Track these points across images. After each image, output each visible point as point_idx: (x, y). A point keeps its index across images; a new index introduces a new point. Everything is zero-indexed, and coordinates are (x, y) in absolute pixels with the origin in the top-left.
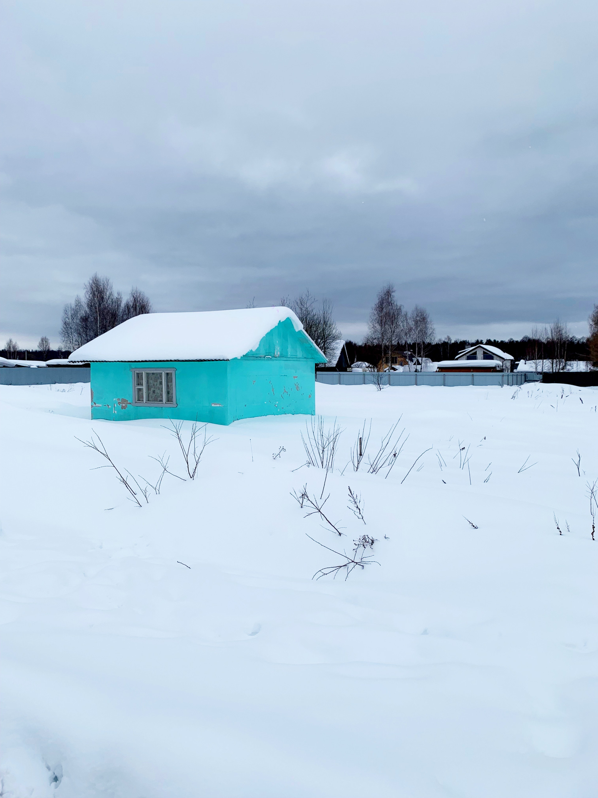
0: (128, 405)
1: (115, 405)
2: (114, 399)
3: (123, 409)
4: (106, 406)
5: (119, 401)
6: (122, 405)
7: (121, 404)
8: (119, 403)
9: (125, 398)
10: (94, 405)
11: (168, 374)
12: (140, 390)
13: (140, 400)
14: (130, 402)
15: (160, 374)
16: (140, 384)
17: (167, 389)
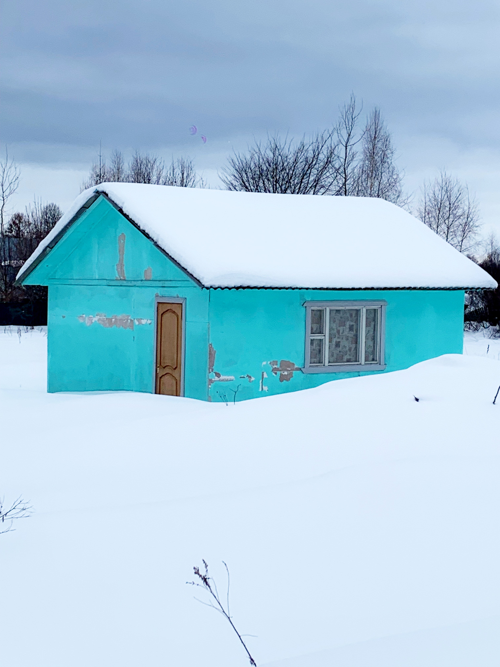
0: (294, 372)
1: (265, 373)
2: (264, 363)
3: (284, 381)
4: (243, 377)
5: (275, 366)
6: (281, 374)
7: (279, 373)
8: (275, 370)
9: (287, 360)
10: (216, 378)
11: (371, 311)
12: (318, 344)
13: (317, 362)
14: (297, 367)
15: (358, 311)
16: (318, 332)
17: (368, 339)
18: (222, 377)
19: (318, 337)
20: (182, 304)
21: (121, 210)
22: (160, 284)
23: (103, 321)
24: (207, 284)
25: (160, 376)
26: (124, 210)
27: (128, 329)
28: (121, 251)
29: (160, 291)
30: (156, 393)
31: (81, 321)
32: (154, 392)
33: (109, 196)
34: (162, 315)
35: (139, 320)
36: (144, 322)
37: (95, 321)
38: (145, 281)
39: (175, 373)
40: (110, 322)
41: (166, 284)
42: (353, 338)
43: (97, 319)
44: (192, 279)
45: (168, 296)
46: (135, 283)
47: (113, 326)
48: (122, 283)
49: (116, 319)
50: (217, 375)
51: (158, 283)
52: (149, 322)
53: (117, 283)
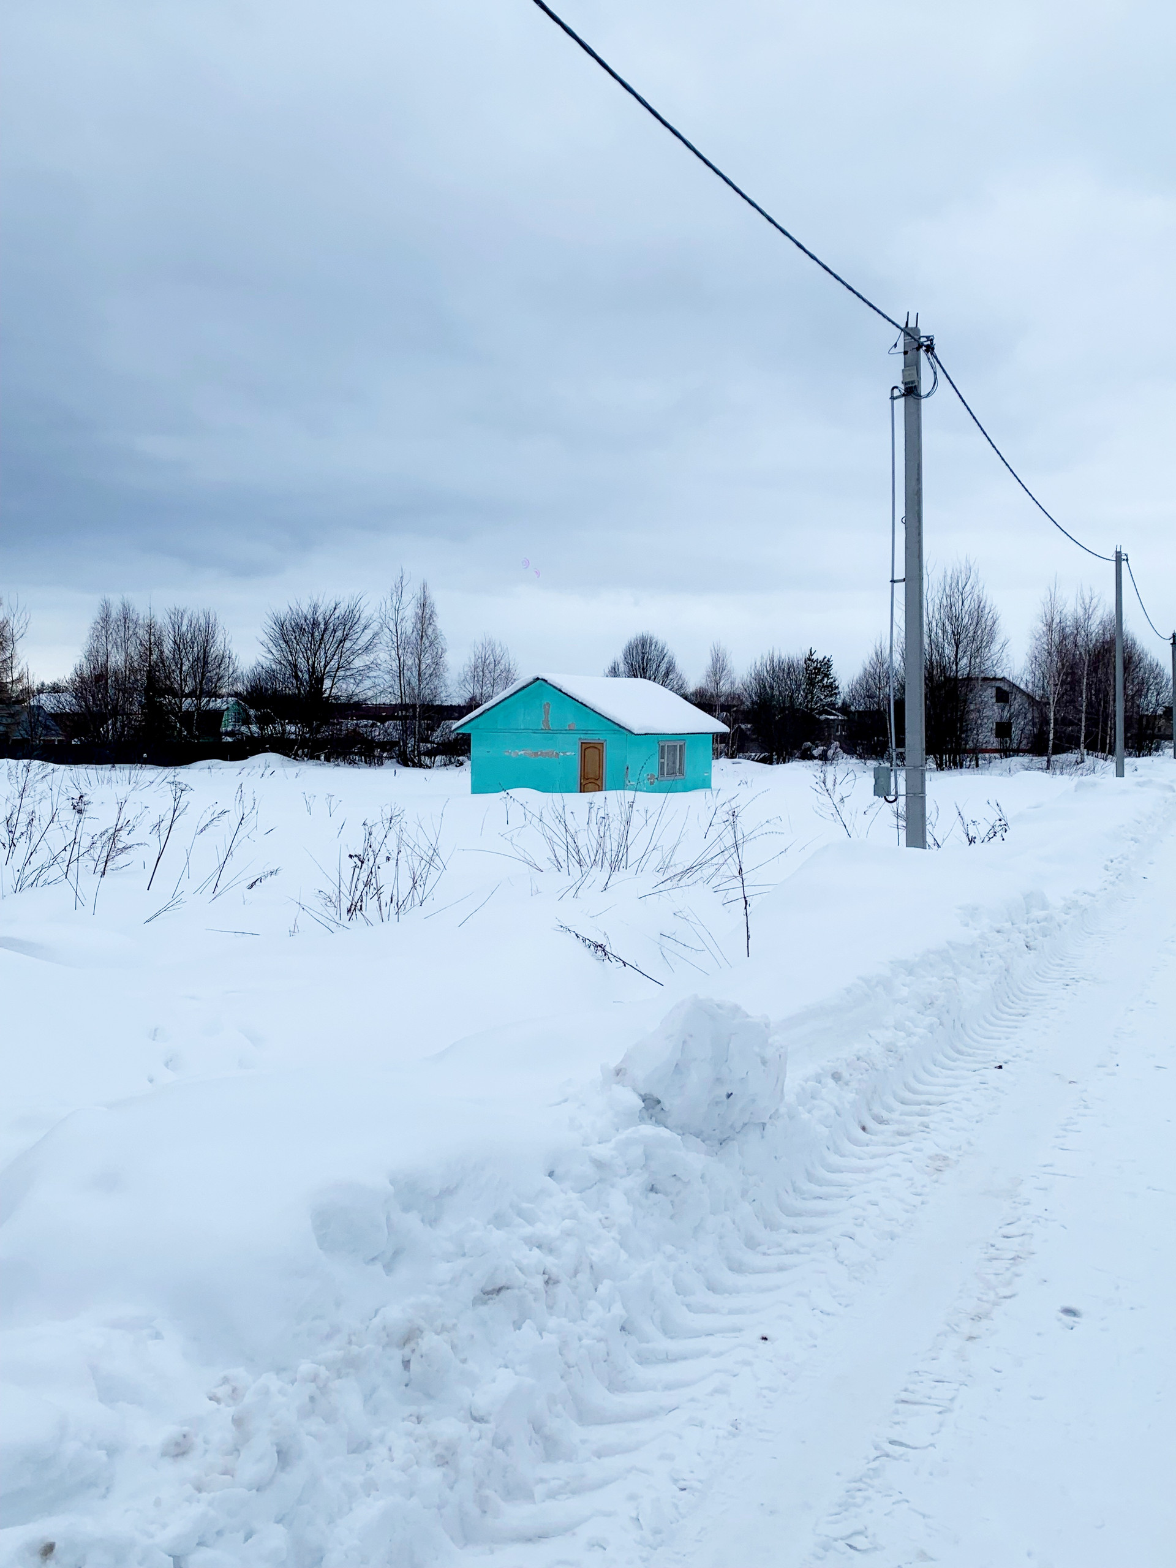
11: (681, 746)
12: (663, 764)
13: (662, 774)
14: (656, 777)
15: (675, 746)
16: (663, 757)
17: (680, 762)
18: (631, 783)
19: (663, 760)
20: (603, 744)
21: (560, 691)
22: (584, 732)
23: (530, 754)
25: (583, 784)
26: (562, 690)
27: (553, 758)
28: (547, 713)
29: (582, 736)
30: (581, 792)
31: (507, 754)
32: (579, 791)
33: (548, 681)
34: (585, 750)
35: (564, 753)
36: (568, 754)
37: (521, 754)
38: (571, 730)
39: (598, 782)
40: (536, 754)
41: (589, 732)
42: (674, 763)
43: (522, 752)
44: (617, 728)
45: (591, 738)
46: (559, 731)
47: (539, 757)
48: (546, 731)
49: (542, 753)
50: (629, 782)
51: (581, 732)
52: (573, 753)
53: (543, 731)
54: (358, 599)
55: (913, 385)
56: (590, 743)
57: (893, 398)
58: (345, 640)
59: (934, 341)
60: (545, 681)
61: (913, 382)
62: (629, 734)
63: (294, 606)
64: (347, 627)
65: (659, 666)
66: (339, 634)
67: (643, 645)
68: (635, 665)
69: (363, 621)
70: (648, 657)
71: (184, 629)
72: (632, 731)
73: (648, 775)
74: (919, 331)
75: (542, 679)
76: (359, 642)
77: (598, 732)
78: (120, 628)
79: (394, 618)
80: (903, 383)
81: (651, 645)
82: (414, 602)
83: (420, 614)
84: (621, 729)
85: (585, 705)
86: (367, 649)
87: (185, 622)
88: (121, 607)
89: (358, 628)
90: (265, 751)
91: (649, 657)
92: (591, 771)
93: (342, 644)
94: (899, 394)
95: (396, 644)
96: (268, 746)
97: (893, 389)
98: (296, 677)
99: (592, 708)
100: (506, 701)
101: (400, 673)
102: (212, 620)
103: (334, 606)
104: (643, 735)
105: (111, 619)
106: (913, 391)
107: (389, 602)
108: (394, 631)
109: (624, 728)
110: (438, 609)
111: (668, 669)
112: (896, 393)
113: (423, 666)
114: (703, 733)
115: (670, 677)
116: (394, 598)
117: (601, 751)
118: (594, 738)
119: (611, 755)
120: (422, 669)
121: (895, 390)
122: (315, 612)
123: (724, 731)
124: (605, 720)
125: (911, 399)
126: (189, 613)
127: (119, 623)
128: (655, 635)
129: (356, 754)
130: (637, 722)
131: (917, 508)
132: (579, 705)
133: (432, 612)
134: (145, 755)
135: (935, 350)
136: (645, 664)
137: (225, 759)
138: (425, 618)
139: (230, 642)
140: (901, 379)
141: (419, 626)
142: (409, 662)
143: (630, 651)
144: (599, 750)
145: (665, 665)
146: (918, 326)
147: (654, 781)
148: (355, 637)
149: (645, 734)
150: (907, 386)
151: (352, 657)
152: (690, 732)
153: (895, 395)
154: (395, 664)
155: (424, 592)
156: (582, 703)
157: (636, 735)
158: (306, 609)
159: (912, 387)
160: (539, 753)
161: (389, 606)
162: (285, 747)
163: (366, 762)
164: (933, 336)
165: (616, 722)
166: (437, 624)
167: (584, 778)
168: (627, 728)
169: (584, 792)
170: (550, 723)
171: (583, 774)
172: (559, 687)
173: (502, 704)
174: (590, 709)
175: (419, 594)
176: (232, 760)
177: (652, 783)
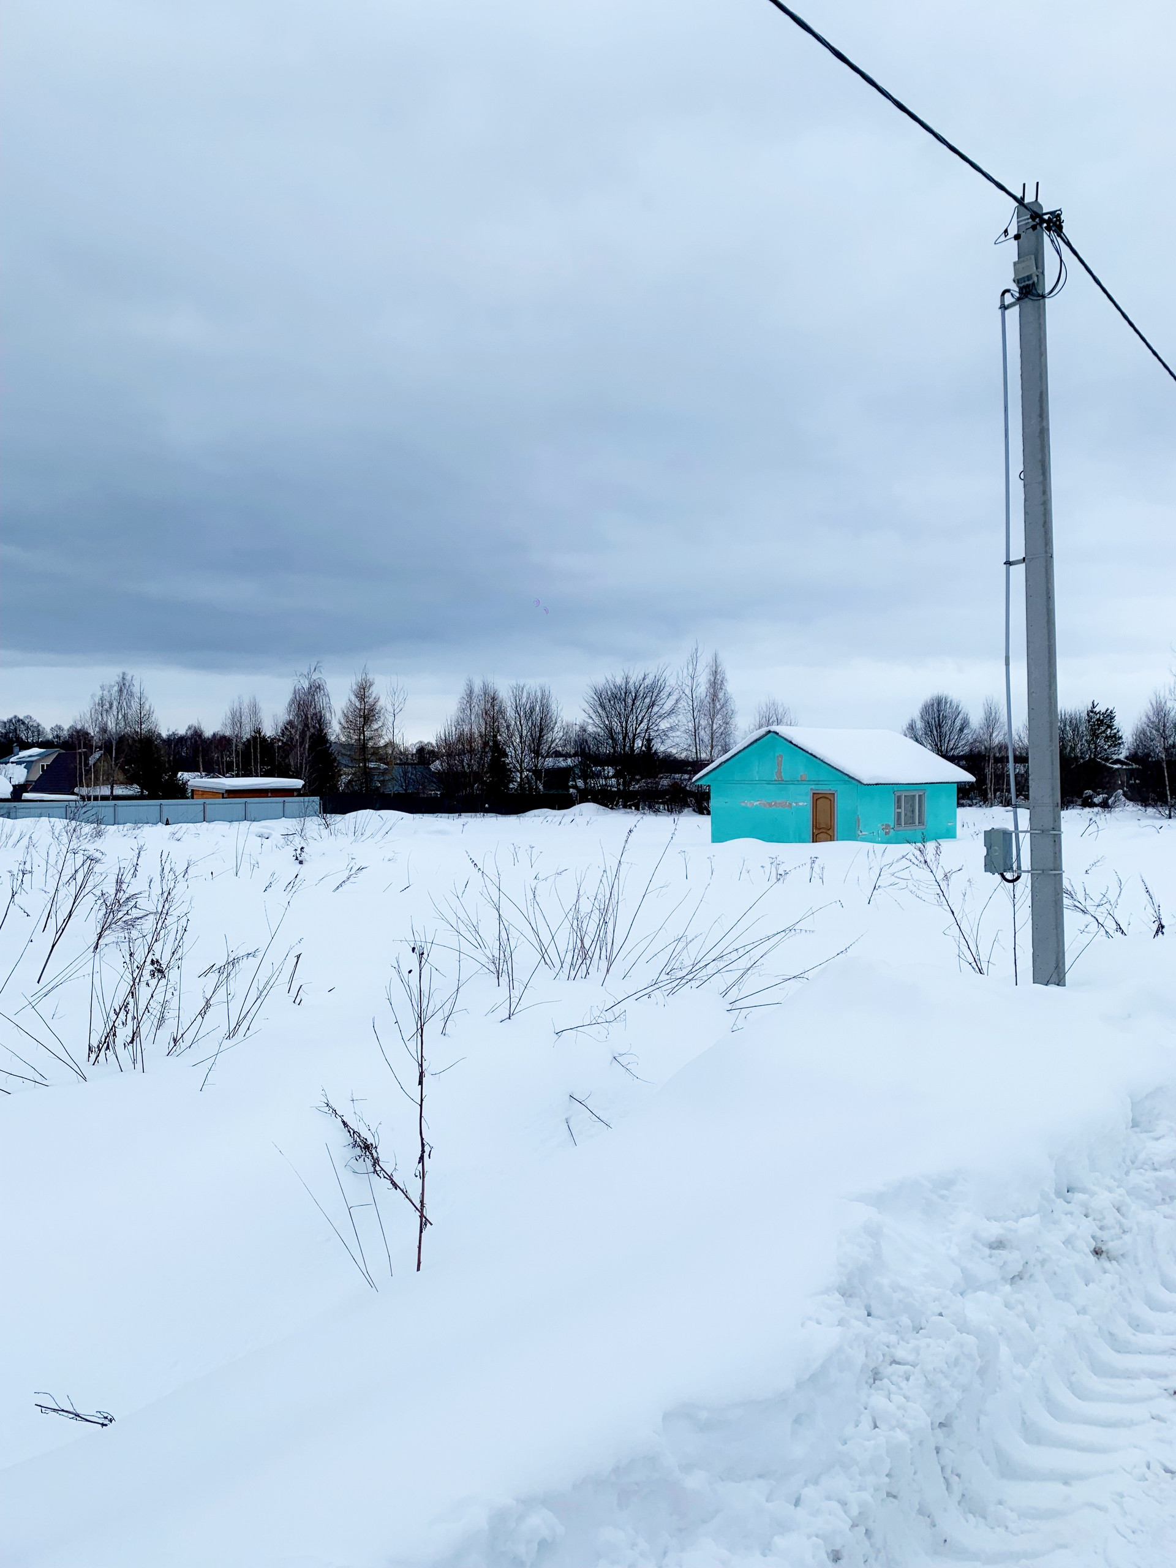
6: (886, 831)
7: (884, 830)
9: (888, 824)
10: (861, 834)
11: (920, 796)
12: (899, 814)
13: (899, 824)
14: (892, 827)
15: (914, 796)
16: (899, 807)
17: (919, 811)
18: (863, 833)
19: (899, 810)
20: (833, 794)
21: (791, 742)
22: (815, 783)
23: (764, 804)
24: (865, 783)
25: (816, 832)
26: (793, 741)
27: (786, 808)
28: (779, 764)
29: (813, 787)
30: (813, 842)
31: (743, 804)
32: (811, 840)
33: (780, 733)
34: (817, 800)
35: (796, 803)
36: (801, 804)
37: (756, 805)
38: (802, 781)
39: (829, 832)
40: (770, 805)
41: (821, 783)
42: (913, 811)
43: (758, 803)
44: (847, 778)
45: (823, 788)
46: (792, 782)
47: (773, 807)
48: (780, 782)
49: (776, 803)
50: (861, 832)
51: (812, 783)
52: (805, 804)
53: (777, 783)
54: (663, 670)
55: (1030, 282)
56: (818, 793)
57: (1004, 307)
58: (653, 705)
59: (1062, 216)
60: (777, 733)
61: (1029, 277)
62: (859, 784)
63: (609, 678)
64: (655, 694)
65: (954, 722)
66: (647, 700)
67: (939, 704)
68: (931, 722)
69: (667, 690)
70: (943, 715)
71: (524, 700)
72: (861, 781)
73: (883, 825)
74: (1041, 207)
75: (774, 732)
76: (665, 706)
77: (826, 783)
78: (481, 702)
79: (690, 684)
80: (1014, 281)
81: (946, 703)
82: (707, 670)
83: (713, 680)
84: (849, 779)
85: (814, 756)
86: (671, 712)
87: (525, 695)
88: (482, 685)
89: (663, 695)
90: (588, 801)
91: (945, 714)
92: (823, 820)
93: (650, 710)
94: (1013, 300)
95: (691, 708)
96: (590, 797)
97: (1003, 294)
98: (613, 739)
99: (821, 759)
100: (740, 755)
101: (695, 733)
102: (547, 693)
103: (643, 676)
104: (874, 785)
105: (474, 695)
106: (1031, 291)
107: (685, 670)
108: (690, 696)
109: (853, 778)
110: (728, 676)
111: (962, 725)
112: (1009, 299)
113: (715, 727)
114: (948, 783)
115: (965, 731)
116: (690, 668)
117: (832, 802)
118: (824, 788)
119: (842, 805)
120: (714, 728)
121: (1007, 295)
122: (627, 683)
123: (970, 781)
124: (834, 771)
125: (1028, 303)
126: (527, 687)
127: (481, 698)
128: (950, 695)
129: (661, 803)
130: (866, 770)
131: (1040, 457)
132: (809, 756)
133: (723, 678)
134: (487, 805)
135: (1064, 230)
136: (941, 721)
137: (553, 808)
138: (716, 685)
139: (561, 710)
140: (1013, 276)
141: (712, 690)
142: (703, 723)
143: (927, 710)
144: (831, 800)
145: (960, 721)
146: (1039, 200)
147: (889, 831)
148: (663, 701)
149: (876, 784)
150: (1021, 285)
151: (658, 720)
152: (929, 782)
153: (1006, 303)
154: (691, 725)
155: (716, 661)
156: (811, 754)
157: (865, 785)
158: (619, 681)
159: (1028, 286)
160: (773, 803)
161: (685, 674)
162: (607, 799)
163: (668, 811)
164: (1060, 210)
165: (845, 772)
166: (728, 689)
167: (816, 827)
168: (856, 778)
169: (816, 842)
170: (782, 774)
171: (815, 823)
172: (789, 739)
173: (737, 757)
174: (819, 759)
175: (712, 663)
176: (559, 809)
177: (887, 833)
